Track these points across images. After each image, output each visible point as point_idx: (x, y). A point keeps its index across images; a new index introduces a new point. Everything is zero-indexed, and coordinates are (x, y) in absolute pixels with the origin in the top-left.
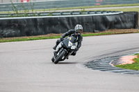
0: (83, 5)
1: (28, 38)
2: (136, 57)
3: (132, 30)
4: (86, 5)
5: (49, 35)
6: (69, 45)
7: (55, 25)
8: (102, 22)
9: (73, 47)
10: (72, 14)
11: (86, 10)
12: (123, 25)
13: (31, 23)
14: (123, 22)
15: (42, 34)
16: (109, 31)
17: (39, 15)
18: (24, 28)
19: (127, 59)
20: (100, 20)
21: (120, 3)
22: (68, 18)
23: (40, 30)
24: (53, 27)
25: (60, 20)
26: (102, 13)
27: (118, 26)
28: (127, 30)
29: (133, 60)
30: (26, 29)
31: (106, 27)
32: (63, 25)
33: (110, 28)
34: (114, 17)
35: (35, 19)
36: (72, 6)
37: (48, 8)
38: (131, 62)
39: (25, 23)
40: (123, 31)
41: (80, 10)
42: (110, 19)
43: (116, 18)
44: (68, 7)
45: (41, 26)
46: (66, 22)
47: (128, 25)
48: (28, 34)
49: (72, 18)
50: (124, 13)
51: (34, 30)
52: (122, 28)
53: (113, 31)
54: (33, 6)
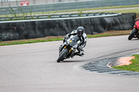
1: (27, 41)
2: (133, 58)
5: (47, 37)
7: (54, 27)
10: (70, 17)
12: (121, 27)
13: (30, 26)
14: (122, 23)
15: (40, 37)
16: (108, 33)
17: (38, 17)
18: (23, 31)
22: (66, 20)
23: (38, 33)
24: (52, 29)
25: (59, 23)
28: (125, 32)
29: (130, 61)
30: (25, 33)
32: (61, 27)
33: (108, 30)
34: (112, 19)
35: (34, 22)
39: (23, 26)
40: (121, 32)
45: (39, 28)
46: (64, 25)
47: (127, 26)
48: (27, 37)
50: (123, 14)
51: (32, 33)
52: (120, 29)
53: (112, 33)
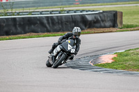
0: (62, 5)
1: (7, 37)
2: (115, 56)
3: (112, 29)
4: (65, 4)
5: (28, 34)
6: (69, 49)
7: (35, 24)
8: (81, 22)
9: (73, 51)
10: (51, 14)
11: (65, 9)
12: (102, 24)
13: (10, 23)
14: (103, 21)
15: (21, 34)
16: (89, 30)
17: (18, 14)
18: (3, 27)
19: (107, 58)
20: (79, 19)
21: (99, 2)
22: (48, 17)
23: (19, 29)
24: (33, 26)
25: (40, 19)
26: (81, 12)
27: (98, 25)
28: (106, 30)
29: (112, 59)
30: (6, 29)
31: (86, 26)
32: (42, 24)
33: (89, 28)
34: (93, 16)
35: (15, 18)
36: (51, 5)
37: (27, 7)
38: (110, 61)
39: (4, 22)
40: (102, 30)
41: (59, 9)
42: (89, 18)
43: (95, 18)
44: (47, 6)
45: (20, 25)
46: (45, 21)
47: (108, 24)
48: (7, 33)
49: (52, 17)
50: (104, 12)
51: (13, 29)
52: (101, 27)
53: (93, 30)
54: (12, 5)
